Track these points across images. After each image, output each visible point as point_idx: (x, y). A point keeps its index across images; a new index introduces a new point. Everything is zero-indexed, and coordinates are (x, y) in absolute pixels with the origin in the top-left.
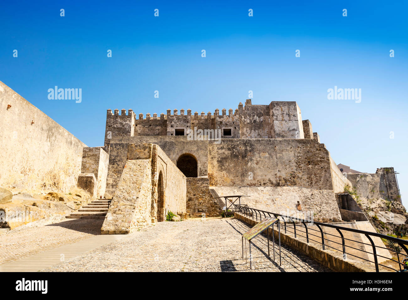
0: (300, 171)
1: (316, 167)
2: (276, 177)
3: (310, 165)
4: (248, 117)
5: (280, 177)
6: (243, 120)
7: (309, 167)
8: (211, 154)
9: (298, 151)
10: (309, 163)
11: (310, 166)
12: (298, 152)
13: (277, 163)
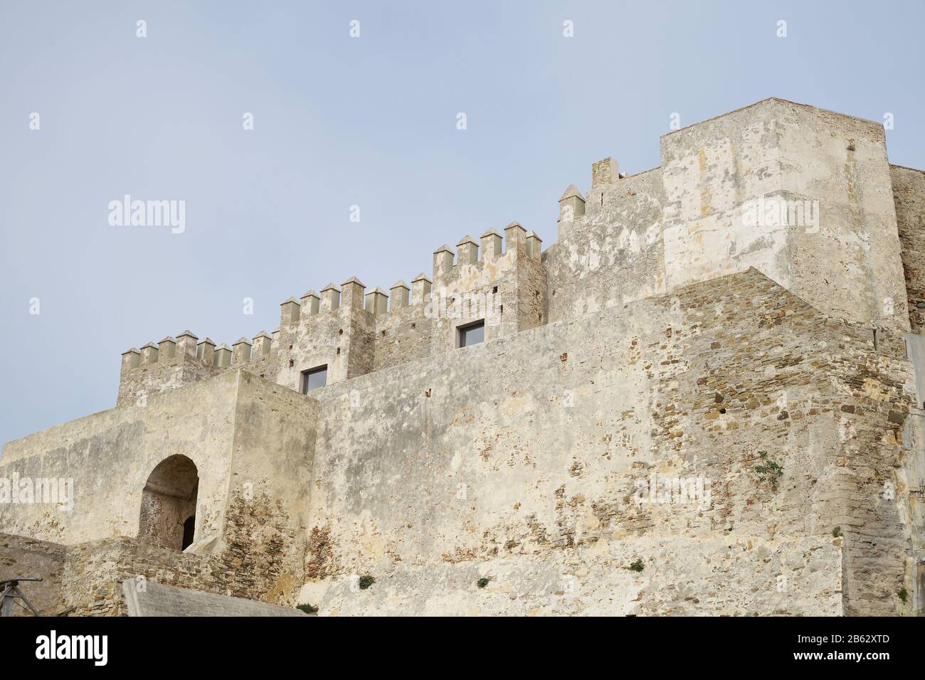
0: (674, 457)
1: (756, 417)
2: (560, 506)
3: (723, 411)
4: (594, 245)
5: (577, 501)
6: (571, 265)
7: (718, 428)
8: (328, 447)
9: (665, 352)
10: (720, 404)
11: (722, 421)
12: (665, 359)
13: (566, 433)
